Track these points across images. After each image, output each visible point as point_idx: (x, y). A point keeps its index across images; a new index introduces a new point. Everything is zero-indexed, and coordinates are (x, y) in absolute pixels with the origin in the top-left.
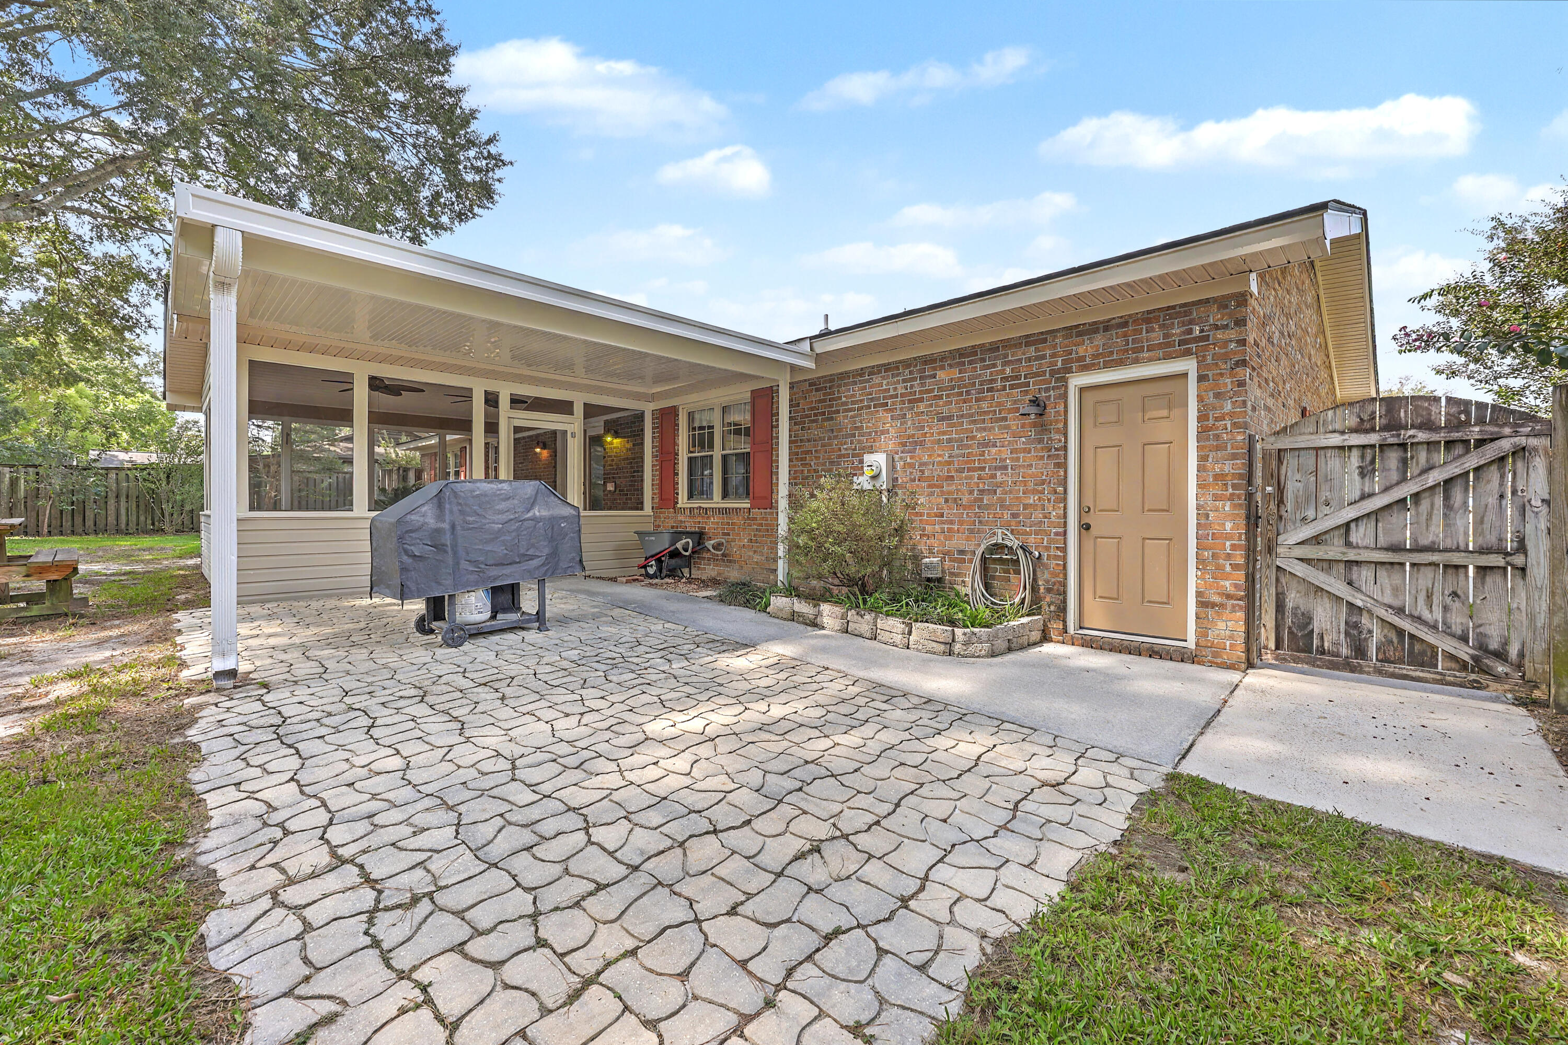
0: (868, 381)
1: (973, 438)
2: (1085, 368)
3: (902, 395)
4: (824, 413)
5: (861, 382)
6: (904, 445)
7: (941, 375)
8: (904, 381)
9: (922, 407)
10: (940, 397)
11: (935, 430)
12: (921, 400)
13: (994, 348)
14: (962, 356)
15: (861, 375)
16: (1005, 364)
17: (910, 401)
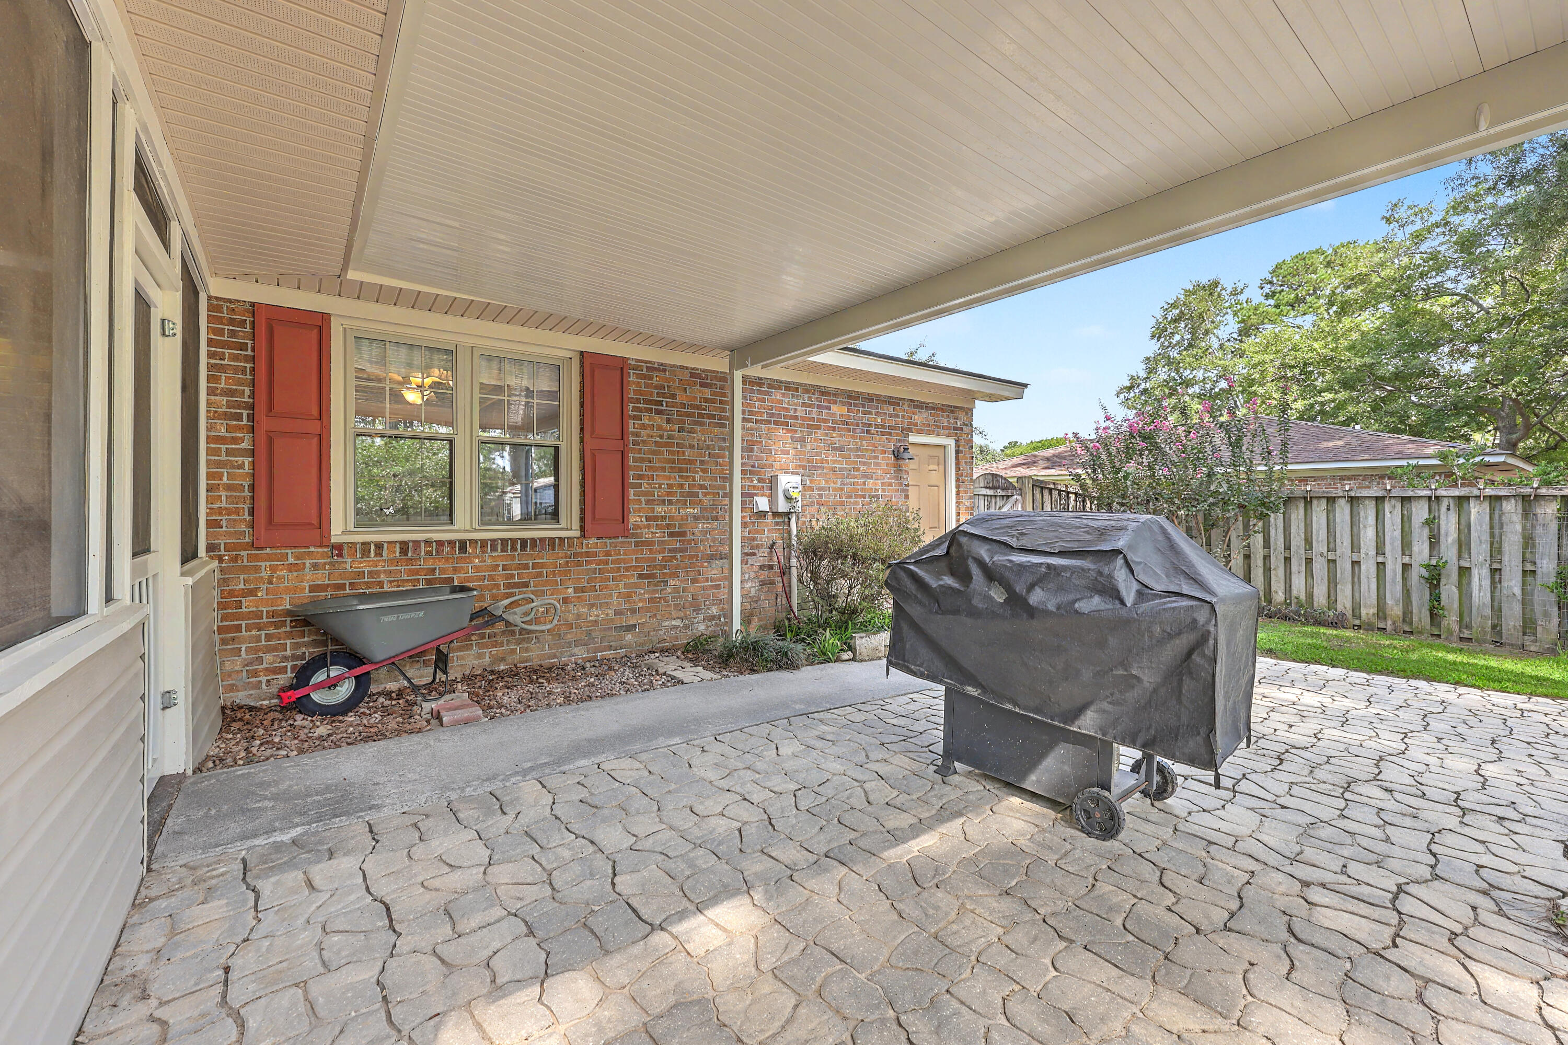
0: (768, 393)
1: (858, 470)
2: (919, 432)
3: (802, 418)
4: (713, 416)
5: (759, 392)
6: (804, 468)
7: (835, 409)
8: (803, 405)
9: (819, 434)
10: (834, 429)
11: (830, 458)
12: (819, 428)
13: (870, 398)
14: (851, 398)
15: (760, 385)
16: (877, 414)
17: (809, 426)
